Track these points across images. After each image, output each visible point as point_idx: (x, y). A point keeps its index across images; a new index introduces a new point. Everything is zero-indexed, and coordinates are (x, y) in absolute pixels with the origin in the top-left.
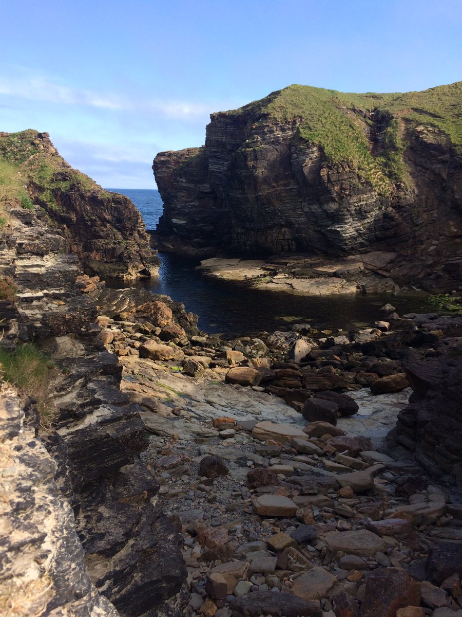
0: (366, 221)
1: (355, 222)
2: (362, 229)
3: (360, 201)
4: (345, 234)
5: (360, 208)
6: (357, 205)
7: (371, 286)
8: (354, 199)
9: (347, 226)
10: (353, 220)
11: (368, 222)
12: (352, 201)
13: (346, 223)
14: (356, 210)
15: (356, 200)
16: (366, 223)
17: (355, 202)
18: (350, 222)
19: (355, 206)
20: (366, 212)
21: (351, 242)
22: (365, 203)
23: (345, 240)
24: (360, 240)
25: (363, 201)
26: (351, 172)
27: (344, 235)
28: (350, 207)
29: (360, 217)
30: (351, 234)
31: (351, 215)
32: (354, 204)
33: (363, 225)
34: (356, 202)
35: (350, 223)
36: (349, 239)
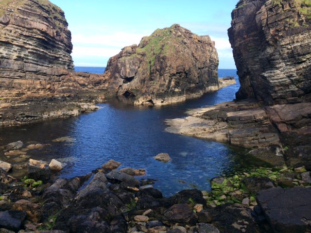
0: (301, 66)
1: (288, 67)
2: (295, 75)
3: (293, 43)
4: (273, 80)
5: (292, 51)
6: (289, 47)
7: (238, 137)
8: (287, 40)
9: (278, 71)
10: (287, 65)
11: (303, 68)
12: (283, 43)
13: (277, 69)
14: (288, 53)
15: (288, 42)
16: (301, 69)
17: (287, 44)
18: (281, 67)
19: (288, 49)
20: (299, 55)
21: (281, 89)
22: (299, 44)
23: (273, 87)
24: (293, 88)
25: (297, 42)
26: (290, 10)
27: (271, 81)
28: (282, 51)
29: (295, 62)
30: (280, 80)
31: (283, 59)
32: (287, 46)
33: (297, 70)
34: (289, 44)
35: (282, 69)
36: (278, 86)
